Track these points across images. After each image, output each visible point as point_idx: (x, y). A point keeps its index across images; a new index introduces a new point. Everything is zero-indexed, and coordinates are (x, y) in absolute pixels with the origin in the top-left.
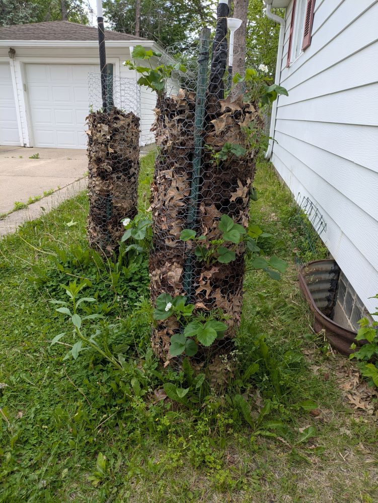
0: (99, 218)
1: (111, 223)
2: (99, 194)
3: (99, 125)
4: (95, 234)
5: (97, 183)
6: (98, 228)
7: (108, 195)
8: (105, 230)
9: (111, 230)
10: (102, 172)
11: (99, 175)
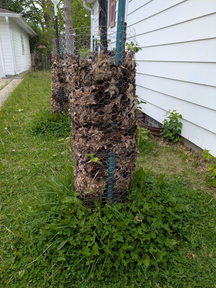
0: (59, 100)
1: (64, 101)
2: (59, 89)
3: (60, 60)
4: (57, 107)
5: (58, 84)
6: (58, 104)
7: (63, 89)
8: (61, 105)
9: (64, 104)
10: (61, 80)
11: (59, 81)
